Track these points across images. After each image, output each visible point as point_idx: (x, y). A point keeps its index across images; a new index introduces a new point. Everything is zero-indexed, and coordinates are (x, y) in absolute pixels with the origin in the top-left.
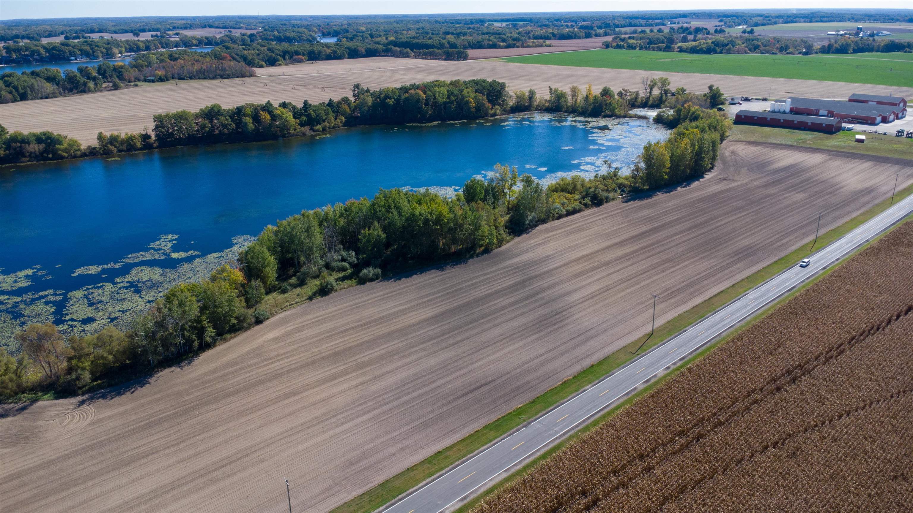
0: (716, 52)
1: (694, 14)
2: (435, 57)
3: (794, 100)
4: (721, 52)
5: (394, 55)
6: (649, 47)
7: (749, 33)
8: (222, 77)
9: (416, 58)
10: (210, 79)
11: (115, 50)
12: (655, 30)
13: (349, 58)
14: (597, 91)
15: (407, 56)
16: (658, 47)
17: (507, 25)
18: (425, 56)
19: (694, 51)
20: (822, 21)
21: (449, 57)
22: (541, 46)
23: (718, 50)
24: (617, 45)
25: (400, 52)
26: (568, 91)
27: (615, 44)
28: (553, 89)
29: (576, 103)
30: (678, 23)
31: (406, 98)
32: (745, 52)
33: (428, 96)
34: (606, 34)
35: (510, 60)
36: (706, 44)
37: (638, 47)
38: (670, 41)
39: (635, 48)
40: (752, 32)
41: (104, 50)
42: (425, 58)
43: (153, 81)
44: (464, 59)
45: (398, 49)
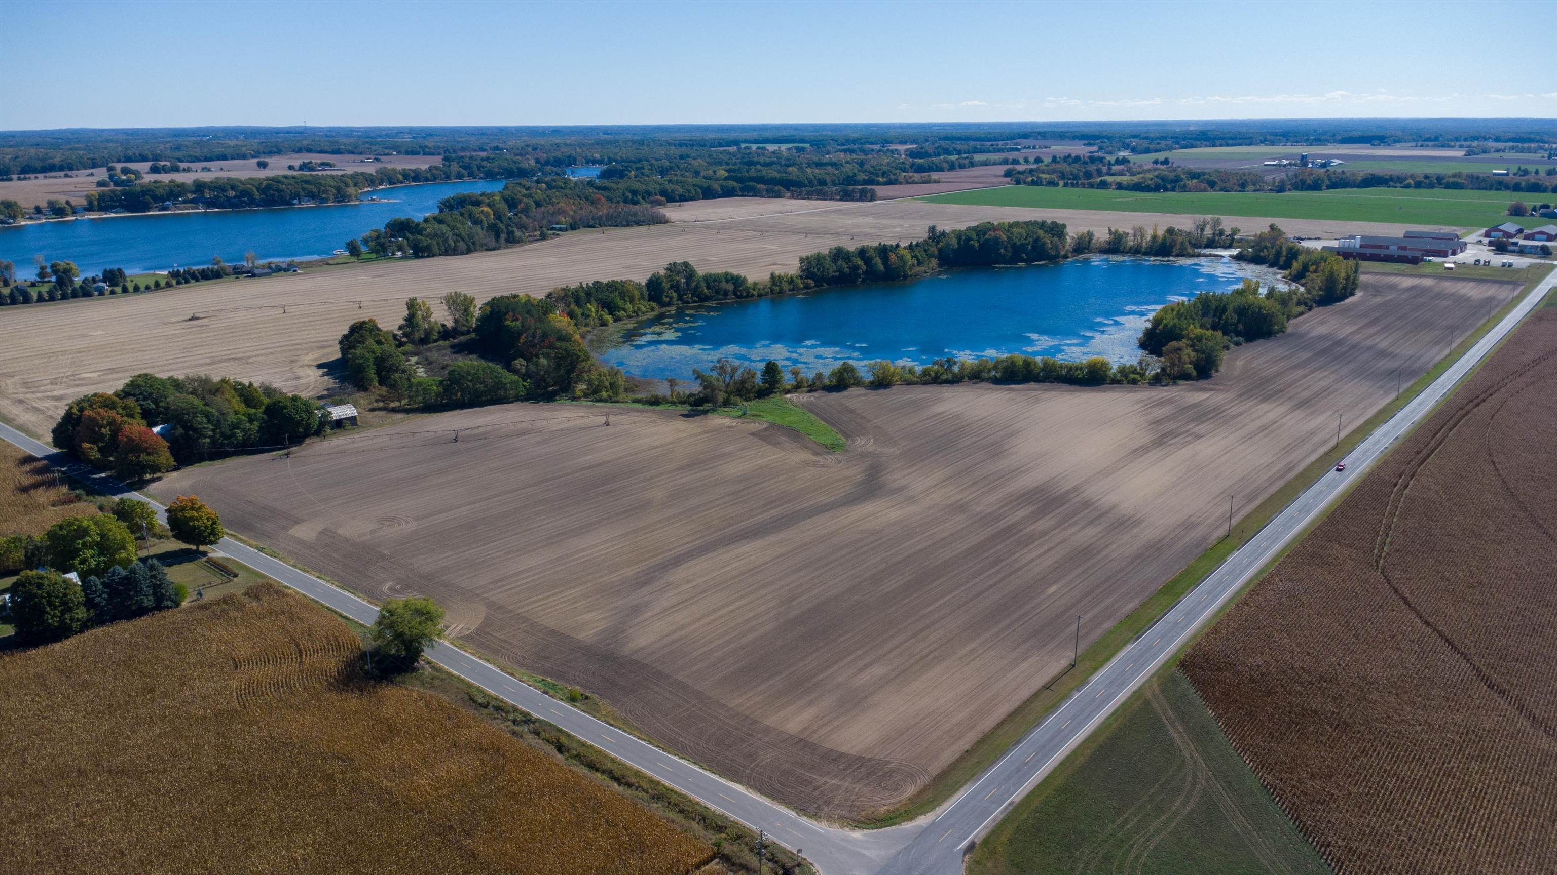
0: (1166, 190)
1: (1039, 133)
2: (823, 196)
3: (1363, 237)
4: (1173, 190)
5: (755, 193)
6: (1077, 184)
7: (1163, 163)
10: (625, 226)
12: (1032, 159)
13: (704, 198)
14: (1161, 232)
15: (779, 196)
16: (1088, 184)
17: (789, 149)
18: (808, 196)
19: (1139, 187)
20: (1228, 145)
21: (846, 196)
22: (929, 182)
24: (1033, 180)
25: (767, 190)
26: (1131, 232)
27: (1030, 179)
28: (1113, 230)
29: (1141, 243)
30: (1034, 148)
31: (987, 240)
32: (1205, 190)
33: (1008, 237)
34: (972, 164)
35: (931, 200)
36: (1152, 179)
37: (1061, 183)
38: (1088, 175)
39: (1057, 185)
40: (1166, 162)
41: (334, 191)
42: (808, 199)
43: (566, 230)
44: (871, 200)
45: (762, 186)
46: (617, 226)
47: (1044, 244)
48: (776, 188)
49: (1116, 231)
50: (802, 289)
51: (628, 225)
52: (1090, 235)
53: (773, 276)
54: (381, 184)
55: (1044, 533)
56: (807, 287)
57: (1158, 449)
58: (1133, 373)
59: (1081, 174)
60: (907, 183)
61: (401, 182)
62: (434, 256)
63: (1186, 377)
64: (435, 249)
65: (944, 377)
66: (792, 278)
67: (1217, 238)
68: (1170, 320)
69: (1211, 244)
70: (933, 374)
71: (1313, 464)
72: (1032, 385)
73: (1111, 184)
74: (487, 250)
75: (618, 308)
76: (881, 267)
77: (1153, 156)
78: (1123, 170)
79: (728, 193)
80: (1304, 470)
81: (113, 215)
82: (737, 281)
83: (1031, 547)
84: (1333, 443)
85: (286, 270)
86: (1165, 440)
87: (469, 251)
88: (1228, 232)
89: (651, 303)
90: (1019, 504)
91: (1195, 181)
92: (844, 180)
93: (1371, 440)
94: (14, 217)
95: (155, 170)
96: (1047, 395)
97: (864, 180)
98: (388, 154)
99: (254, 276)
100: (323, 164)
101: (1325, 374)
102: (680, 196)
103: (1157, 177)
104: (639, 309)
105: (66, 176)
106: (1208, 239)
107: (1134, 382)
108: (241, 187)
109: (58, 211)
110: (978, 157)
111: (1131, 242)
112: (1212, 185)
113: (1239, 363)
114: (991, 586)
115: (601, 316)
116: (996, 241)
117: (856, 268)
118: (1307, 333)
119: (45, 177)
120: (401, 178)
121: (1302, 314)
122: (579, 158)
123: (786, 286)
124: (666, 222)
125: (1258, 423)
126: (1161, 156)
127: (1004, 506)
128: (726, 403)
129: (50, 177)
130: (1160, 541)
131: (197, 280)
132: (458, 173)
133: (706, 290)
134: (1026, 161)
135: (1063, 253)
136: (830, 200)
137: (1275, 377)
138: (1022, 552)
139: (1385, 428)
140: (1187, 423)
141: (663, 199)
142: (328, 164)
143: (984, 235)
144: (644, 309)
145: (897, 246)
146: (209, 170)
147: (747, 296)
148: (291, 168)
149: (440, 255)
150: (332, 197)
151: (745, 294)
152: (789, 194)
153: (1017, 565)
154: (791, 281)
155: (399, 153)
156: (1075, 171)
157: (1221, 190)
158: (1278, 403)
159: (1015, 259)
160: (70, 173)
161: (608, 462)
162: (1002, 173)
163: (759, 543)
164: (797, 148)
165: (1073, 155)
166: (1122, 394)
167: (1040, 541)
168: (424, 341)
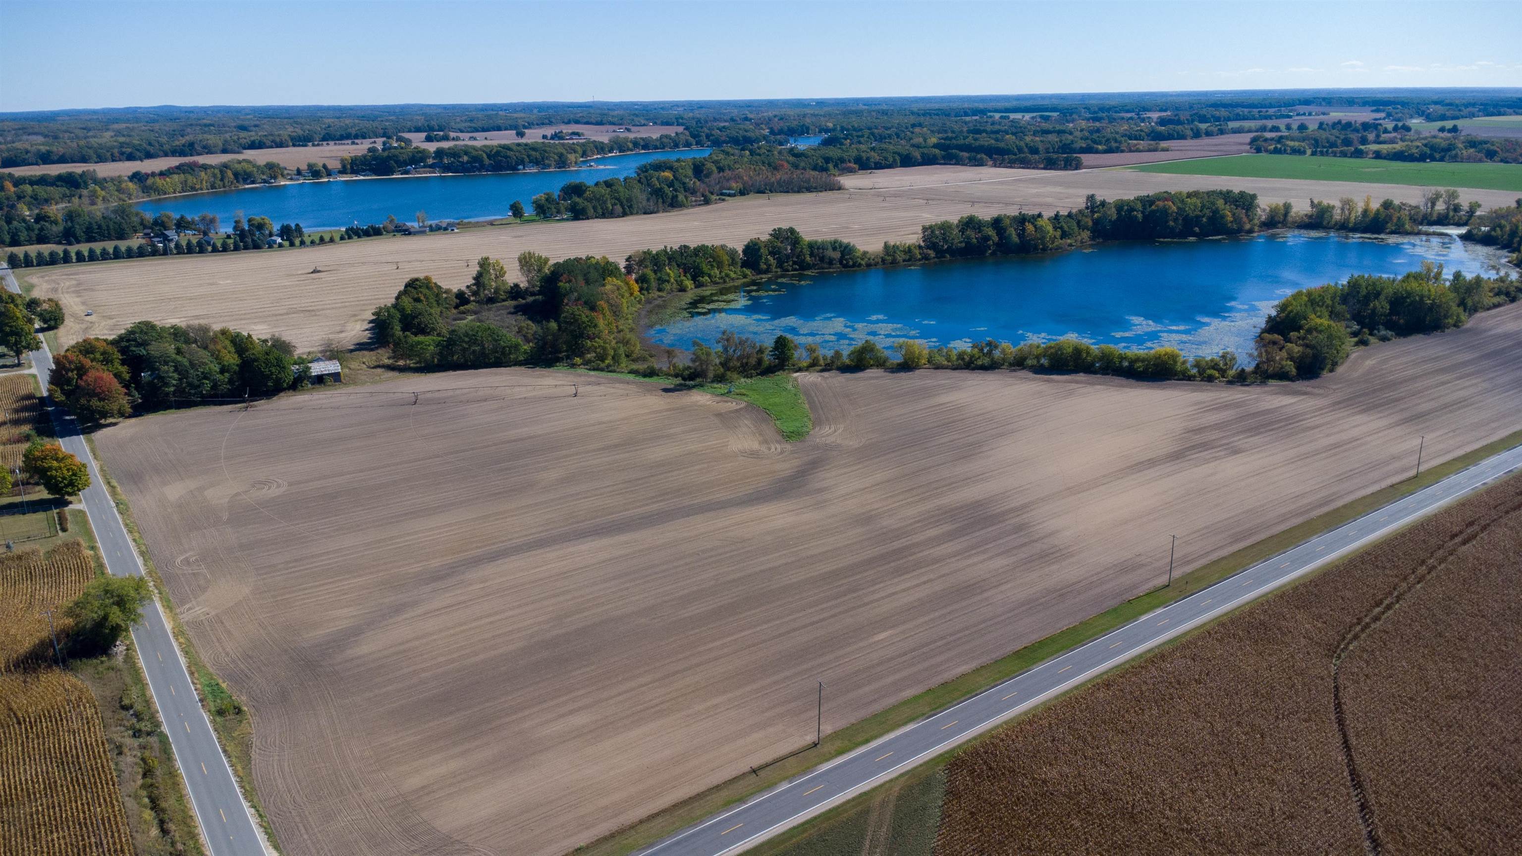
0: (1433, 159)
1: (1324, 99)
2: (1026, 164)
4: (1442, 160)
5: (959, 162)
6: (1327, 152)
7: (1450, 131)
8: (809, 190)
9: (995, 166)
10: (795, 192)
11: (572, 157)
12: (1295, 126)
13: (902, 166)
15: (980, 163)
16: (1341, 152)
17: (1033, 118)
18: (1011, 164)
19: (1399, 156)
21: (1050, 164)
22: (1155, 150)
23: (1437, 156)
24: (1276, 148)
25: (970, 159)
26: (1337, 204)
27: (1272, 147)
28: (1316, 202)
29: (1349, 218)
30: (1310, 114)
31: (1153, 211)
32: (1480, 161)
33: (1178, 208)
34: (1222, 132)
35: (1142, 170)
36: (1418, 147)
37: (1309, 152)
38: (1347, 142)
39: (1304, 153)
40: (1455, 129)
41: (556, 157)
42: (1011, 167)
43: (734, 195)
44: (1076, 169)
45: (965, 154)
46: (788, 192)
47: (1223, 217)
48: (979, 156)
49: (1320, 204)
50: (920, 260)
51: (798, 192)
52: (1287, 207)
53: (886, 246)
54: (610, 152)
55: (936, 561)
56: (926, 257)
57: (1173, 463)
58: (1213, 368)
59: (1339, 141)
60: (1131, 151)
61: (631, 150)
62: (588, 218)
63: (1282, 376)
64: (591, 211)
65: (980, 362)
66: (909, 247)
67: (1451, 214)
68: (1296, 307)
69: (1443, 220)
70: (967, 358)
71: (1364, 498)
72: (1081, 377)
73: (1367, 153)
74: (645, 213)
75: (702, 274)
76: (1015, 238)
77: (1440, 124)
78: (1395, 137)
79: (928, 161)
80: (1345, 506)
81: (362, 178)
82: (846, 250)
83: (906, 576)
84: (1413, 473)
85: (446, 229)
86: (1188, 453)
87: (624, 214)
88: (1465, 206)
89: (744, 269)
90: (938, 521)
91: (1472, 150)
92: (1059, 148)
93: (1473, 470)
94: (275, 178)
95: (429, 139)
96: (1089, 389)
97: (1081, 147)
98: (644, 125)
99: (410, 234)
100: (574, 133)
101: (1474, 381)
102: (876, 164)
103: (1426, 145)
104: (727, 275)
105: (353, 143)
106: (1439, 214)
107: (1210, 379)
108: (474, 153)
109: (316, 174)
110: (1232, 125)
111: (1337, 216)
112: (1491, 155)
113: (1369, 363)
114: (812, 624)
115: (682, 281)
116: (1165, 212)
117: (987, 238)
118: (1485, 331)
119: (335, 144)
120: (631, 145)
121: (1496, 306)
122: (812, 127)
123: (900, 257)
124: (840, 189)
125: (1332, 440)
126: (1449, 124)
127: (919, 521)
128: (720, 379)
129: (339, 144)
130: (1073, 584)
131: (359, 237)
132: (687, 141)
133: (808, 258)
134: (1288, 127)
135: (1247, 227)
136: (1034, 168)
137: (1401, 383)
138: (889, 583)
139: (1505, 455)
140: (1234, 435)
141: (856, 166)
142: (577, 134)
143: (1150, 206)
144: (733, 275)
145: (1040, 215)
146: (475, 139)
147: (854, 265)
148: (544, 137)
149: (596, 217)
150: (553, 163)
151: (851, 263)
152: (991, 163)
153: (866, 600)
154: (909, 250)
155: (655, 123)
156: (1332, 138)
157: (1502, 161)
158: (1381, 415)
159: (1184, 234)
160: (356, 141)
161: (540, 436)
162: (1248, 140)
163: (605, 541)
164: (1041, 117)
165: (1343, 122)
166: (1181, 393)
167: (923, 570)
168: (491, 300)
